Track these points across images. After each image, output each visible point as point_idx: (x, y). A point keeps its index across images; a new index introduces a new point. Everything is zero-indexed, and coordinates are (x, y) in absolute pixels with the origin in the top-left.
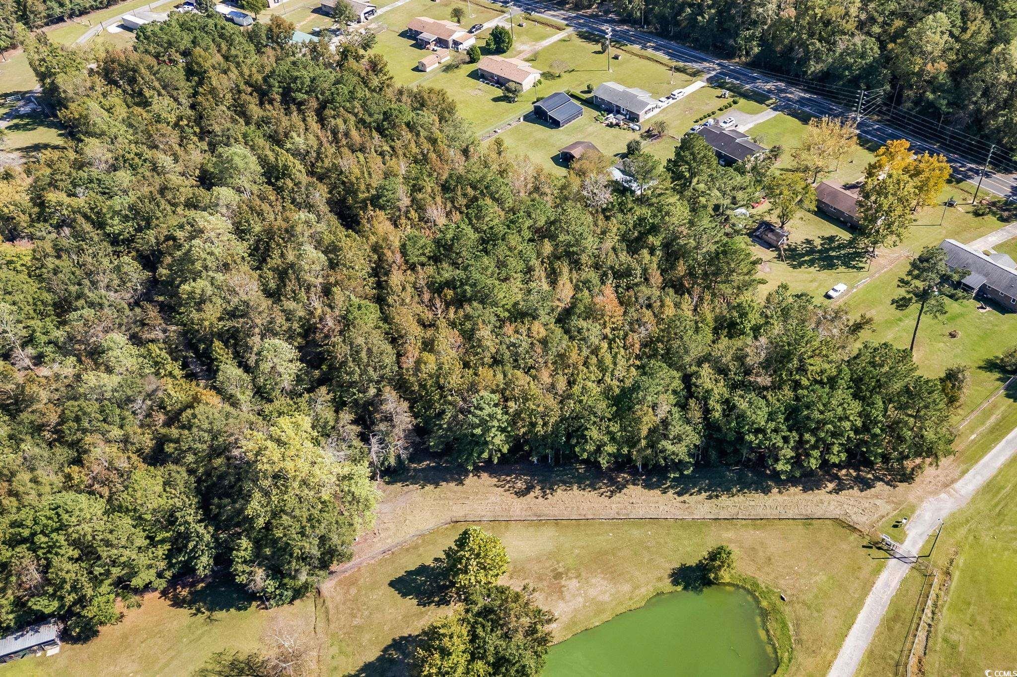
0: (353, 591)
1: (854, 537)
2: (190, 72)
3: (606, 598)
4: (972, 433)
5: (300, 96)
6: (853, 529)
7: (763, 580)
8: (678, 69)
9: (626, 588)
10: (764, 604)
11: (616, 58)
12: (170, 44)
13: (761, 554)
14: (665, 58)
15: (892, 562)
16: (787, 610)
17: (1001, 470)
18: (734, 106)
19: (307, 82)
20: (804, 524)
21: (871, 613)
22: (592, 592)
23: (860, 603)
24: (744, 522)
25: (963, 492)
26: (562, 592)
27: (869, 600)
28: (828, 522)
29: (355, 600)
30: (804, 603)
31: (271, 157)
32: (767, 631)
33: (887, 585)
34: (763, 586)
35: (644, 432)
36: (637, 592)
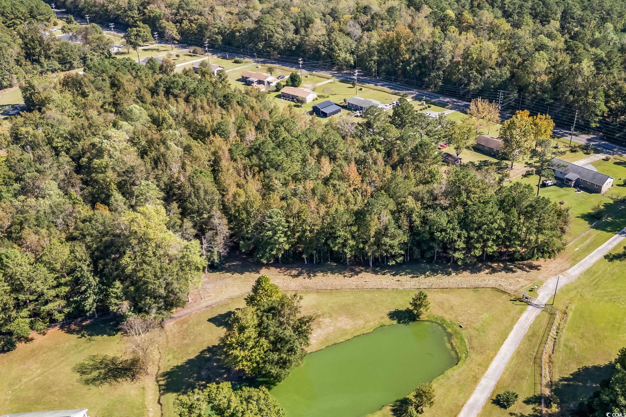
0: (185, 326)
1: (505, 296)
2: (113, 85)
3: (348, 327)
4: (576, 247)
5: (176, 91)
6: (504, 292)
7: (448, 317)
8: (395, 94)
9: (361, 322)
10: (449, 330)
11: (361, 89)
12: (103, 72)
13: (446, 305)
14: (388, 90)
15: (530, 308)
16: (464, 332)
17: (594, 265)
18: (428, 109)
19: (181, 84)
20: (473, 291)
21: (517, 333)
22: (339, 324)
23: (510, 328)
24: (436, 290)
25: (572, 274)
26: (320, 324)
27: (516, 327)
28: (489, 289)
29: (186, 330)
30: (474, 328)
31: (156, 114)
32: (452, 344)
33: (527, 319)
34: (448, 321)
35: (372, 233)
36: (368, 324)
